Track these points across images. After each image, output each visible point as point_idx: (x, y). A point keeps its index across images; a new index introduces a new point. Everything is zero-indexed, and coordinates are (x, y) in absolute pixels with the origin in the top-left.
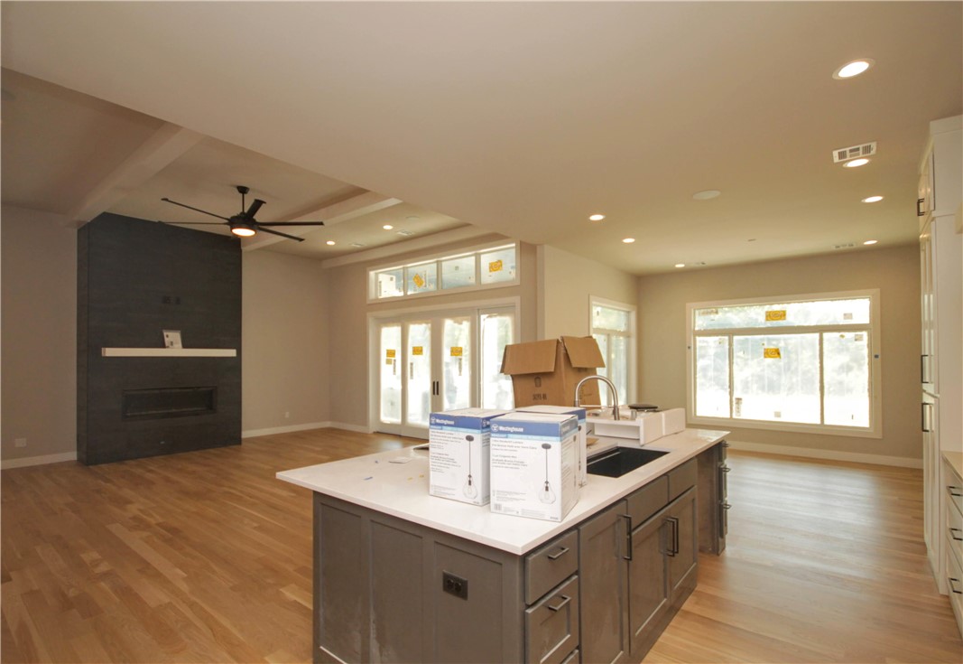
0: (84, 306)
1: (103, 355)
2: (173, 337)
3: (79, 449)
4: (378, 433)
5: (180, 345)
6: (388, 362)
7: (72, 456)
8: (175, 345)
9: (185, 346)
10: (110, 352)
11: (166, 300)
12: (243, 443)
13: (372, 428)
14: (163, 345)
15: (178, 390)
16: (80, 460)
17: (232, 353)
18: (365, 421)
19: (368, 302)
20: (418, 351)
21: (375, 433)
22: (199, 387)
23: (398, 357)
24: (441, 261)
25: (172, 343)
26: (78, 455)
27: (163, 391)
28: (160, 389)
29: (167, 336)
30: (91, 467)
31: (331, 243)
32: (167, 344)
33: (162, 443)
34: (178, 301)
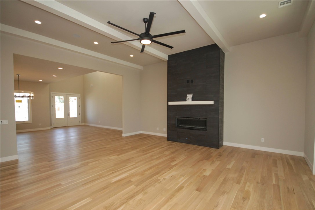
2: (190, 96)
5: (191, 100)
9: (193, 100)
11: (188, 82)
29: (188, 96)
32: (187, 99)
33: (187, 139)
34: (192, 81)
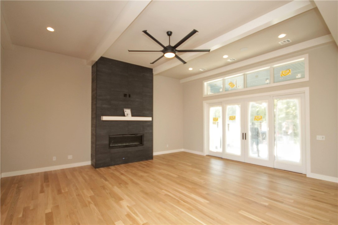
0: (95, 98)
1: (102, 119)
2: (128, 112)
3: (92, 160)
4: (208, 156)
5: (131, 115)
6: (214, 123)
7: (89, 163)
8: (129, 115)
9: (133, 116)
10: (105, 118)
11: (125, 95)
12: (154, 159)
13: (206, 153)
14: (124, 115)
15: (130, 135)
16: (92, 165)
17: (149, 119)
18: (202, 150)
19: (204, 96)
20: (232, 118)
21: (207, 155)
22: (137, 134)
23: (220, 121)
24: (246, 74)
25: (127, 114)
26: (92, 163)
27: (124, 136)
28: (123, 135)
29: (126, 111)
30: (97, 169)
31: (191, 69)
32: (126, 114)
33: (124, 158)
34: (130, 96)
